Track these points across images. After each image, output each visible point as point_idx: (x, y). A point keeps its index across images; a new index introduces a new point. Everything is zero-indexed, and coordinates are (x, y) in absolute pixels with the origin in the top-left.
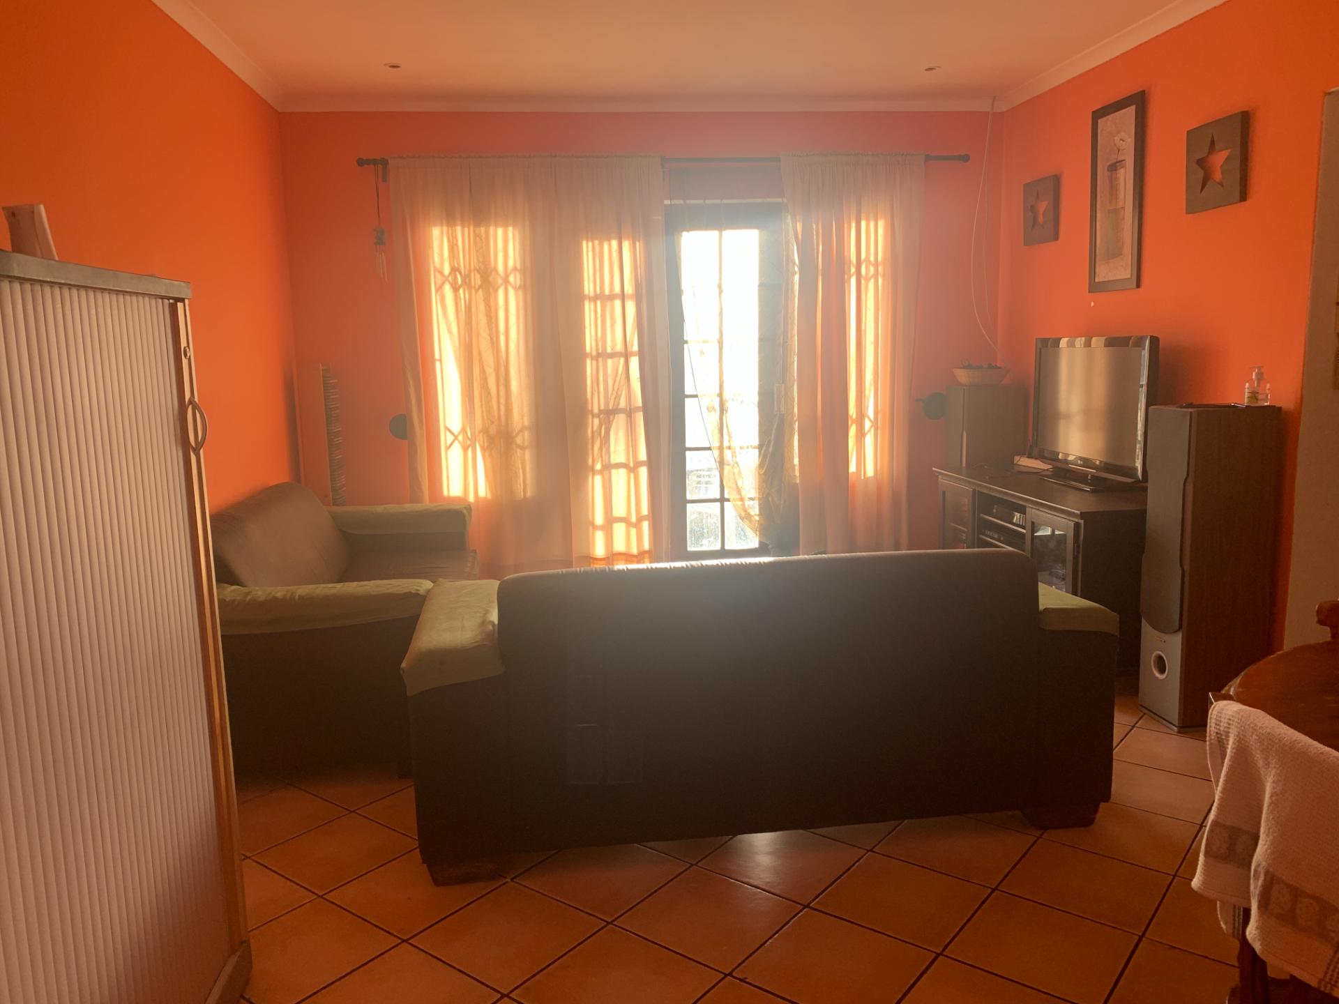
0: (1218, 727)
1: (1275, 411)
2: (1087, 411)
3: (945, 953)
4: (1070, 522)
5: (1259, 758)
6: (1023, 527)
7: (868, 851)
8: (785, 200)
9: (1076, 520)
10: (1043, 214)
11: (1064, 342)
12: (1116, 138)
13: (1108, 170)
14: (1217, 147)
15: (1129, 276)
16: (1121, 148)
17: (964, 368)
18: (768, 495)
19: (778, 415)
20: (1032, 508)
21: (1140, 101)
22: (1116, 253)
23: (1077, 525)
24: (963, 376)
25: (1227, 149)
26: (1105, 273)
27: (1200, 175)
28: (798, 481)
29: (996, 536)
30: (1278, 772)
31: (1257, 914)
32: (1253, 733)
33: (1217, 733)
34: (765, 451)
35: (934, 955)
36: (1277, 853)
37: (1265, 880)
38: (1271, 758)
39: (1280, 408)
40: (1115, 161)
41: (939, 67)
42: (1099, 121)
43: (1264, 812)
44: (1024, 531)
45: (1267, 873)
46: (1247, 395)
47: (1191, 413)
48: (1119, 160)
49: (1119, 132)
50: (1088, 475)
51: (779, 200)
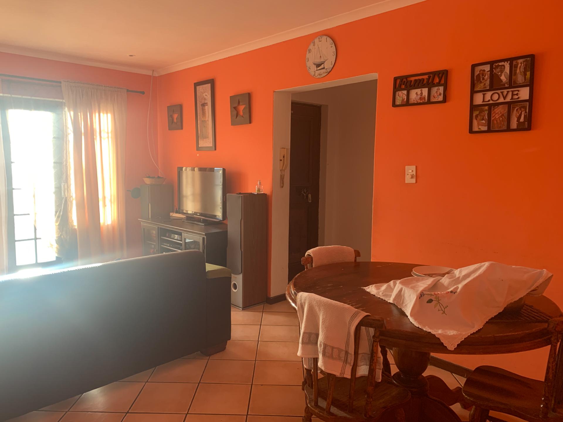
0: (301, 301)
1: (265, 195)
2: (193, 194)
3: (189, 413)
4: (200, 237)
5: (317, 309)
6: (181, 241)
7: (146, 382)
8: (64, 101)
9: (203, 236)
10: (176, 119)
11: (184, 168)
12: (204, 94)
13: (201, 106)
14: (241, 104)
15: (212, 146)
16: (206, 98)
17: (147, 177)
18: (61, 235)
19: (64, 198)
20: (184, 233)
21: (212, 82)
22: (206, 137)
23: (203, 238)
24: (148, 181)
25: (244, 105)
26: (202, 144)
27: (235, 113)
28: (76, 227)
29: (169, 245)
30: (324, 311)
31: (322, 358)
32: (314, 301)
33: (300, 303)
34: (59, 214)
35: (185, 415)
36: (326, 337)
37: (324, 346)
38: (321, 307)
39: (266, 194)
40: (204, 103)
41: (135, 56)
42: (197, 87)
43: (320, 325)
44: (181, 242)
45: (324, 344)
46: (256, 190)
47: (242, 196)
48: (205, 102)
49: (205, 92)
50: (201, 219)
51: (61, 100)
